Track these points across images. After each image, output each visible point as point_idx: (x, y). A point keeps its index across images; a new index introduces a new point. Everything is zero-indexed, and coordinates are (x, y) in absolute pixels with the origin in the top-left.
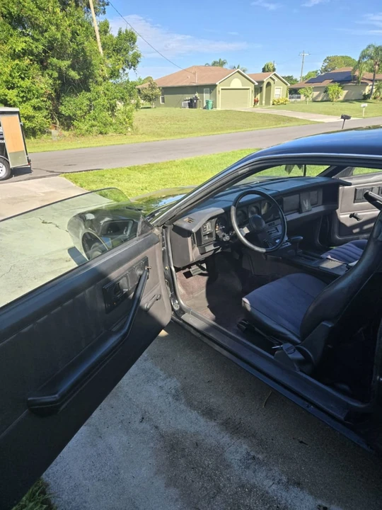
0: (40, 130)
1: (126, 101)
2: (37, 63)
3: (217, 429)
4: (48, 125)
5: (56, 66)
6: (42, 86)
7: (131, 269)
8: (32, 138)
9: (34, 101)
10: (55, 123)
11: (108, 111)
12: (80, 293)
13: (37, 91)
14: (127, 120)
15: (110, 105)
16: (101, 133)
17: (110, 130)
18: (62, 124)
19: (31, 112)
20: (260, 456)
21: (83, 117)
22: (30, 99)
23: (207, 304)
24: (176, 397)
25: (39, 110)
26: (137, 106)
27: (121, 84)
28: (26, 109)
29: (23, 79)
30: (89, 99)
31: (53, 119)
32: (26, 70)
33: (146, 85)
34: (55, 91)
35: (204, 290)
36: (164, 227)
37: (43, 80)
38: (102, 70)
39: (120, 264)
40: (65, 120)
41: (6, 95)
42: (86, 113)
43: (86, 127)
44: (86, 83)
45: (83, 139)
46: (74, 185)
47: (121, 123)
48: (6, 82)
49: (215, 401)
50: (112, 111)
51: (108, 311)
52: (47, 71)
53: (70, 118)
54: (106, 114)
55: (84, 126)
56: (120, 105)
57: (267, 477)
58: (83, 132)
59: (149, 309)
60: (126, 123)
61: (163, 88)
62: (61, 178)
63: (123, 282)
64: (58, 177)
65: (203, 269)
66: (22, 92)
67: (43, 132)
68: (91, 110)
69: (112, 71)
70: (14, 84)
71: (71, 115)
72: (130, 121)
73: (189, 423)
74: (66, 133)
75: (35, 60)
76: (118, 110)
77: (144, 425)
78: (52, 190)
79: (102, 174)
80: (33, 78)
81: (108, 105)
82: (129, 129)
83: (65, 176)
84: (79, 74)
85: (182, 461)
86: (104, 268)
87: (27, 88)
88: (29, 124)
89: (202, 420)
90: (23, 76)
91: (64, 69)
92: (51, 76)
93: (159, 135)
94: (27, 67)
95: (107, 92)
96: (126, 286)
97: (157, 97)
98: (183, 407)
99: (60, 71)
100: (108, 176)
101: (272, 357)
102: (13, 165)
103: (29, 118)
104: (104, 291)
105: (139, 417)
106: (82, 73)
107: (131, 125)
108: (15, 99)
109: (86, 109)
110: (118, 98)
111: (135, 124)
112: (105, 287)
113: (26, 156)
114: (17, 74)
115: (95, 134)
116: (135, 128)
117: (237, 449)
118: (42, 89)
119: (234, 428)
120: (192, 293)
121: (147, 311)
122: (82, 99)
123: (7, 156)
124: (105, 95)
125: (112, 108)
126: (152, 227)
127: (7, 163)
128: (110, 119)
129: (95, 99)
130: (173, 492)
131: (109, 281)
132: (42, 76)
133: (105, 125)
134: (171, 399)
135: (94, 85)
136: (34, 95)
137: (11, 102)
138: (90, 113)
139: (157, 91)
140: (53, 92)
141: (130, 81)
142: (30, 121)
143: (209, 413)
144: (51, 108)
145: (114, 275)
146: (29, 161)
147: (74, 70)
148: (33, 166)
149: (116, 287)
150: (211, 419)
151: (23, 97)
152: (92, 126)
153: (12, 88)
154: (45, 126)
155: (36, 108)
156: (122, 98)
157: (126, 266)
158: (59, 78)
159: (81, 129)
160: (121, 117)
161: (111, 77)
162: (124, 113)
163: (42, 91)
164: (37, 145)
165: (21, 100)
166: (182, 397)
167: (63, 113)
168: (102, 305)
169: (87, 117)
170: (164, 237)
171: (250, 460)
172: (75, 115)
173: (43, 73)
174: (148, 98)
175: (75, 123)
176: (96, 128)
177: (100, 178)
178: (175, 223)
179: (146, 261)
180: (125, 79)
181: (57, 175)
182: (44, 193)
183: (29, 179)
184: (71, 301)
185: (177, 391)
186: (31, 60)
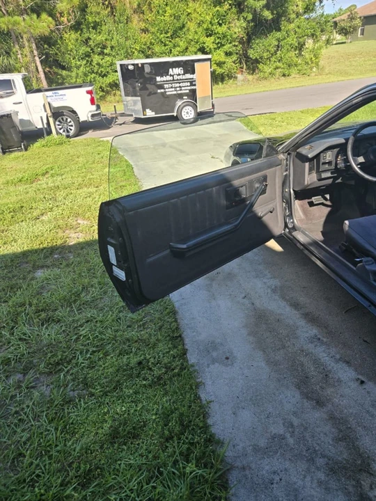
0: (228, 75)
1: (317, 37)
2: (235, 7)
3: (298, 316)
4: (235, 70)
5: (251, 8)
6: (236, 30)
7: (251, 182)
8: (220, 83)
9: (227, 47)
10: (242, 68)
11: (295, 50)
12: (209, 188)
13: (231, 36)
14: (314, 59)
15: (299, 44)
16: (284, 75)
17: (294, 71)
18: (248, 68)
19: (222, 58)
20: (325, 340)
21: (269, 59)
22: (224, 45)
23: (322, 230)
24: (274, 291)
25: (230, 55)
26: (328, 42)
27: (315, 19)
28: (219, 56)
29: (220, 25)
30: (279, 40)
31: (241, 63)
32: (224, 16)
33: (345, 17)
34: (247, 34)
35: (323, 219)
36: (289, 154)
37: (238, 24)
38: (297, 6)
39: (242, 175)
40: (252, 64)
41: (204, 43)
42: (272, 55)
43: (270, 70)
44: (278, 23)
45: (264, 82)
46: (245, 128)
47: (307, 63)
48: (207, 29)
49: (303, 299)
50: (300, 50)
51: (227, 207)
52: (243, 14)
53: (257, 61)
54: (292, 54)
55: (267, 69)
56: (310, 43)
57: (324, 351)
58: (266, 75)
59: (262, 217)
60: (312, 63)
61: (365, 17)
62: (237, 123)
63: (243, 190)
64: (234, 122)
65: (326, 199)
66: (218, 38)
67: (230, 77)
68: (278, 50)
69: (307, 5)
70: (212, 31)
71: (258, 57)
72: (317, 60)
73: (278, 307)
74: (250, 77)
75: (233, 5)
76: (307, 48)
77: (245, 300)
78: (226, 132)
79: (274, 117)
80: (229, 23)
81: (297, 45)
82: (314, 69)
83: (240, 121)
84: (272, 14)
85: (264, 326)
86: (229, 176)
87: (223, 34)
88: (220, 70)
89: (288, 309)
90: (221, 22)
91: (258, 10)
92: (245, 19)
93: (347, 74)
94: (226, 12)
95: (297, 30)
96: (244, 193)
97: (355, 29)
98: (277, 297)
99: (255, 13)
100: (280, 119)
101: (355, 269)
102: (200, 109)
103: (220, 64)
104: (226, 191)
105: (243, 295)
106: (275, 12)
107: (317, 64)
108: (211, 46)
109: (273, 50)
110: (307, 35)
111: (321, 63)
112: (228, 189)
113: (211, 101)
114: (216, 21)
115: (277, 76)
116: (320, 67)
117: (307, 331)
118: (235, 33)
119: (311, 318)
120: (311, 220)
121: (260, 218)
122: (271, 40)
123: (196, 101)
124: (296, 32)
125: (301, 47)
126: (277, 153)
127: (195, 107)
128: (295, 59)
129: (285, 39)
130: (251, 338)
131: (231, 186)
132: (238, 19)
133: (289, 66)
134: (269, 291)
135: (286, 23)
136: (227, 40)
137: (208, 49)
138: (276, 54)
139: (358, 22)
140: (245, 35)
141: (325, 14)
142: (221, 67)
143: (296, 305)
144: (241, 52)
145: (236, 183)
146: (213, 106)
147: (268, 10)
148: (216, 111)
149: (236, 192)
150: (296, 309)
151: (219, 43)
152: (277, 68)
153: (210, 35)
154: (232, 71)
155: (228, 54)
156: (313, 35)
157: (248, 178)
158: (253, 20)
159: (265, 72)
160: (307, 56)
161: (305, 12)
162: (313, 50)
163: (235, 36)
164: (223, 90)
165: (216, 46)
166: (279, 292)
167: (251, 56)
168: (224, 202)
169: (273, 59)
170: (288, 162)
171: (315, 340)
172: (261, 58)
173: (239, 16)
174: (344, 32)
175: (260, 66)
176: (280, 70)
177: (270, 121)
178: (298, 151)
179: (265, 178)
180: (319, 12)
181: (234, 119)
182: (219, 135)
183: (210, 123)
184: (202, 192)
185: (276, 287)
186: (230, 5)
